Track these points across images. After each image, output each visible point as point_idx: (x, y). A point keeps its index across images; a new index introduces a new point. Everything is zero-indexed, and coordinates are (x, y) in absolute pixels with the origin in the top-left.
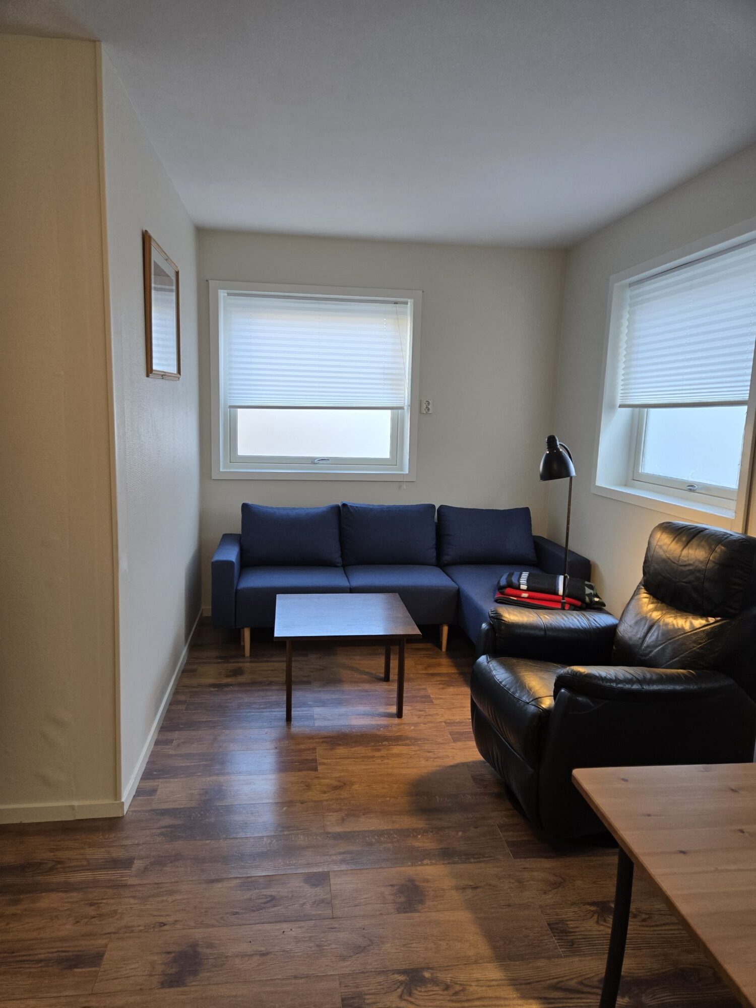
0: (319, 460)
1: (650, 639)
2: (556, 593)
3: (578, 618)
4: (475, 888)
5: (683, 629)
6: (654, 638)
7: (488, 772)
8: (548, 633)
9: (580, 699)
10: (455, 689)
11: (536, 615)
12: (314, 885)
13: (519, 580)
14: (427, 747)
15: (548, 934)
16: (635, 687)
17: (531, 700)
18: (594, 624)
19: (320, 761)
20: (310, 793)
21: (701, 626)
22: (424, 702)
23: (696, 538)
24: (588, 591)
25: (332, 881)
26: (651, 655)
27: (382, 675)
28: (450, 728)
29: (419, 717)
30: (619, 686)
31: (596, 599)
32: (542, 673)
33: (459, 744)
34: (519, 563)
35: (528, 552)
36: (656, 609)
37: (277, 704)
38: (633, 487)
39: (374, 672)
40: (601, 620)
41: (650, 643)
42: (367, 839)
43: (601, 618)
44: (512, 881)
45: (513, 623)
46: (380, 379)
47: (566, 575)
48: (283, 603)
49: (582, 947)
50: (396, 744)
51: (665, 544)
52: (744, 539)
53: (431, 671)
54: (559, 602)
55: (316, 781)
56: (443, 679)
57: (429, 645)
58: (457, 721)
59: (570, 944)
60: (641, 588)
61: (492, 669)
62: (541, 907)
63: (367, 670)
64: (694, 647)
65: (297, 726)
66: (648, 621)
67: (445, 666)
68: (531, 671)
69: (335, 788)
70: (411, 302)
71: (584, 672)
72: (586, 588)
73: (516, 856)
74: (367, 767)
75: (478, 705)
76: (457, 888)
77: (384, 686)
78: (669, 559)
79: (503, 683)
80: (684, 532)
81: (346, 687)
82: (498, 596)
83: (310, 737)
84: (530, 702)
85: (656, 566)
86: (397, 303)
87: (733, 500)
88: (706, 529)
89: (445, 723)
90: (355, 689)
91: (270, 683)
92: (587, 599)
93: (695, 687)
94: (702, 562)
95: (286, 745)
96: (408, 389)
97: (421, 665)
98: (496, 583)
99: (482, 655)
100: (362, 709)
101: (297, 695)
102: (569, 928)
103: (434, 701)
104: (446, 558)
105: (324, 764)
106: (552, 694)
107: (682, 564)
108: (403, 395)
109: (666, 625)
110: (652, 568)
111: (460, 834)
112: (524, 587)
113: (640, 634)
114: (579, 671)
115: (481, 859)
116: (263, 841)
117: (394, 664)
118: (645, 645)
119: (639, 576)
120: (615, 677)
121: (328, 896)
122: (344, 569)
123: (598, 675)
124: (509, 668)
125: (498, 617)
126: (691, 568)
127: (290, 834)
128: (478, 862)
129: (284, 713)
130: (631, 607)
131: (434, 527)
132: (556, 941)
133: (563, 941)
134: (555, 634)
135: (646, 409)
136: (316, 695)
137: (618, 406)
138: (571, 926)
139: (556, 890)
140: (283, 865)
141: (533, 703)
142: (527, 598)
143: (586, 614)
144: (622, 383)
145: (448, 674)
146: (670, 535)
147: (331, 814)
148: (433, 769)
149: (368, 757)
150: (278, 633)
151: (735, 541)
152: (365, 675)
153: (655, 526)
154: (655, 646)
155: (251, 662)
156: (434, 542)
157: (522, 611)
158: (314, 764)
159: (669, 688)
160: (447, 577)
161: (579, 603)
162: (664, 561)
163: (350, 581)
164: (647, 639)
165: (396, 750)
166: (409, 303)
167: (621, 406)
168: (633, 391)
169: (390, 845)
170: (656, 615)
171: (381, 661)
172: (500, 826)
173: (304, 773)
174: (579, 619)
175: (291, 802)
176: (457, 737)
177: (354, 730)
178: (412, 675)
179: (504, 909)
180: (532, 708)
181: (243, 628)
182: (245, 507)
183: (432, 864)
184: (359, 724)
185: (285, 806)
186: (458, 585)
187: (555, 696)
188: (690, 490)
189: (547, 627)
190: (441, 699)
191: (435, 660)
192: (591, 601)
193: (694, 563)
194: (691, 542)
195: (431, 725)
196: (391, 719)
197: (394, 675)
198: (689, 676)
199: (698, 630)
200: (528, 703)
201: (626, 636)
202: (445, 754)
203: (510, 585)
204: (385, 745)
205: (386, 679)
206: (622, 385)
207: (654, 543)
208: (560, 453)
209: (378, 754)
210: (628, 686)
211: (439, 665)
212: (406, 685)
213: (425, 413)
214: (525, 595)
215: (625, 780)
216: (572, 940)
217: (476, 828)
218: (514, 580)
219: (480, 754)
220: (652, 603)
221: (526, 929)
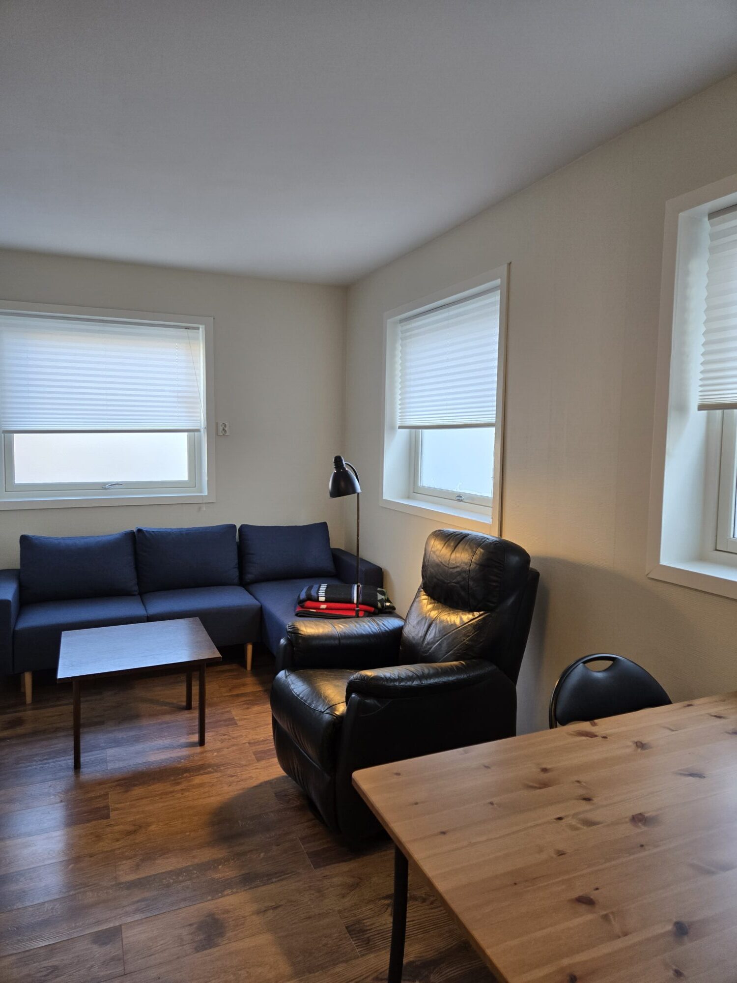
0: (111, 485)
1: (430, 637)
2: (351, 602)
3: (368, 623)
4: (275, 908)
5: (455, 624)
6: (432, 635)
7: (291, 787)
8: (342, 641)
9: (368, 701)
10: (260, 708)
11: (331, 626)
12: (104, 944)
13: (318, 593)
14: (230, 771)
15: (346, 938)
16: (415, 683)
17: (326, 708)
18: (384, 628)
19: (112, 807)
20: (101, 844)
21: (469, 620)
22: (228, 725)
23: (461, 542)
24: (380, 597)
25: (124, 935)
26: (430, 651)
27: (184, 704)
28: (253, 748)
29: (222, 741)
30: (402, 684)
31: (388, 604)
32: (337, 681)
33: (263, 763)
34: (317, 575)
35: (327, 564)
36: (433, 609)
37: (64, 752)
38: (414, 499)
39: (175, 701)
40: (390, 623)
41: (430, 640)
42: (165, 881)
43: (389, 622)
44: (313, 892)
45: (309, 635)
46: (174, 402)
47: (359, 584)
48: (68, 640)
49: (377, 943)
50: (197, 774)
51: (437, 550)
52: (497, 541)
53: (235, 692)
54: (354, 610)
55: (108, 829)
56: (248, 699)
57: (234, 666)
58: (261, 739)
59: (365, 942)
60: (421, 591)
61: (290, 683)
62: (339, 912)
63: (167, 700)
64: (464, 640)
65: (89, 773)
66: (428, 620)
67: (251, 685)
68: (327, 680)
69: (129, 833)
70: (202, 328)
71: (371, 676)
72: (378, 594)
73: (317, 866)
74: (166, 804)
75: (278, 721)
76: (258, 912)
77: (186, 715)
78: (441, 563)
79: (301, 696)
80: (453, 537)
81: (145, 722)
82: (299, 609)
83: (101, 783)
84: (324, 711)
85: (432, 571)
86: (188, 329)
87: (490, 507)
88: (468, 535)
89: (249, 743)
90: (154, 722)
91: (57, 730)
92: (379, 605)
93: (465, 676)
94: (466, 564)
95: (73, 796)
96: (203, 412)
97: (224, 687)
98: (296, 597)
99: (280, 671)
100: (161, 742)
101: (87, 739)
102: (367, 926)
103: (238, 722)
104: (249, 577)
105: (117, 809)
106: (344, 699)
107: (451, 566)
108: (199, 417)
109: (442, 622)
110: (428, 572)
111: (262, 855)
112: (322, 599)
113: (422, 633)
114: (366, 675)
115: (283, 877)
116: (45, 907)
117: (195, 690)
118: (426, 642)
119: (420, 581)
120: (398, 676)
121: (120, 952)
122: (141, 597)
123: (383, 677)
124: (307, 680)
125: (295, 631)
126: (458, 569)
127: (75, 894)
128: (280, 880)
129: (71, 761)
130: (413, 609)
131: (236, 547)
132: (353, 943)
133: (360, 941)
134: (348, 642)
135: (421, 431)
136: (110, 735)
137: (398, 427)
138: (368, 924)
139: (353, 892)
140: (67, 929)
141: (328, 711)
142: (326, 609)
143: (376, 620)
144: (400, 407)
145: (253, 693)
146: (442, 540)
147: (124, 862)
148: (235, 793)
149: (167, 793)
150: (61, 674)
151: (491, 543)
152: (165, 706)
153: (429, 534)
154: (434, 643)
155: (33, 709)
156: (236, 561)
157: (317, 623)
158: (106, 811)
159: (444, 680)
160: (250, 595)
161: (373, 609)
162: (438, 565)
163: (147, 608)
164: (427, 636)
165: (197, 780)
166: (200, 329)
167: (400, 427)
168: (409, 414)
169: (189, 883)
170: (434, 614)
171: (182, 689)
172: (302, 839)
173: (94, 823)
174: (370, 625)
175: (79, 857)
176: (260, 756)
177: (152, 767)
178: (215, 699)
179: (304, 922)
180: (327, 717)
181: (23, 673)
182: (24, 539)
183: (233, 893)
184: (158, 759)
185: (71, 864)
186: (260, 603)
187: (347, 702)
188: (459, 500)
189: (341, 636)
190: (245, 719)
191: (240, 681)
192: (382, 606)
193: (461, 564)
194: (458, 547)
195: (235, 748)
196: (192, 748)
197: (195, 703)
198: (460, 666)
199: (467, 624)
200: (323, 712)
201: (411, 636)
202: (248, 775)
203: (309, 598)
204: (186, 777)
205: (189, 707)
206: (400, 409)
207: (429, 549)
208: (346, 472)
209: (178, 788)
210: (409, 683)
211: (244, 685)
212: (207, 711)
213: (221, 434)
214: (323, 606)
215: (398, 774)
216: (368, 937)
217: (278, 846)
218: (313, 593)
219: (282, 770)
220: (431, 604)
221: (325, 937)
